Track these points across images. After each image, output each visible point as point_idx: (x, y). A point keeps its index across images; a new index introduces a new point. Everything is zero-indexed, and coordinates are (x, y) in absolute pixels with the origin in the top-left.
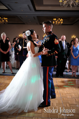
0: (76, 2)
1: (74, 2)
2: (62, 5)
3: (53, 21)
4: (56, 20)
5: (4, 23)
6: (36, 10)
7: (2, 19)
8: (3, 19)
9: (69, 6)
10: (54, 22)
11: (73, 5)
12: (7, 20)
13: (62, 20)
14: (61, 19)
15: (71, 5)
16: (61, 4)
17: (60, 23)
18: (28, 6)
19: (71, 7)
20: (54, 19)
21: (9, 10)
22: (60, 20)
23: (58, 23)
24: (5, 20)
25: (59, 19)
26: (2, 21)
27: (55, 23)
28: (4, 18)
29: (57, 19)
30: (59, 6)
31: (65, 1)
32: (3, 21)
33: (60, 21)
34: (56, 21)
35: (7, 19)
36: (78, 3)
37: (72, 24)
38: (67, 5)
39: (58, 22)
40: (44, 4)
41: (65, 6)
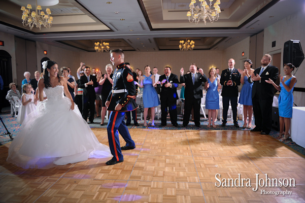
0: (212, 15)
1: (210, 16)
2: (191, 20)
3: (180, 44)
4: (184, 43)
5: (104, 51)
6: (152, 29)
7: (101, 44)
8: (103, 45)
9: (201, 21)
10: (180, 46)
11: (207, 20)
12: (109, 46)
13: (194, 43)
14: (192, 41)
15: (205, 20)
16: (189, 19)
17: (190, 47)
18: (141, 23)
19: (205, 22)
20: (181, 42)
21: (111, 30)
22: (189, 43)
23: (186, 48)
24: (105, 46)
25: (189, 41)
26: (101, 48)
27: (183, 47)
28: (104, 43)
29: (185, 41)
30: (187, 21)
31: (195, 15)
32: (103, 47)
33: (191, 44)
34: (184, 45)
35: (108, 44)
36: (215, 17)
37: (209, 49)
38: (199, 21)
39: (187, 45)
40: (164, 19)
41: (196, 21)
